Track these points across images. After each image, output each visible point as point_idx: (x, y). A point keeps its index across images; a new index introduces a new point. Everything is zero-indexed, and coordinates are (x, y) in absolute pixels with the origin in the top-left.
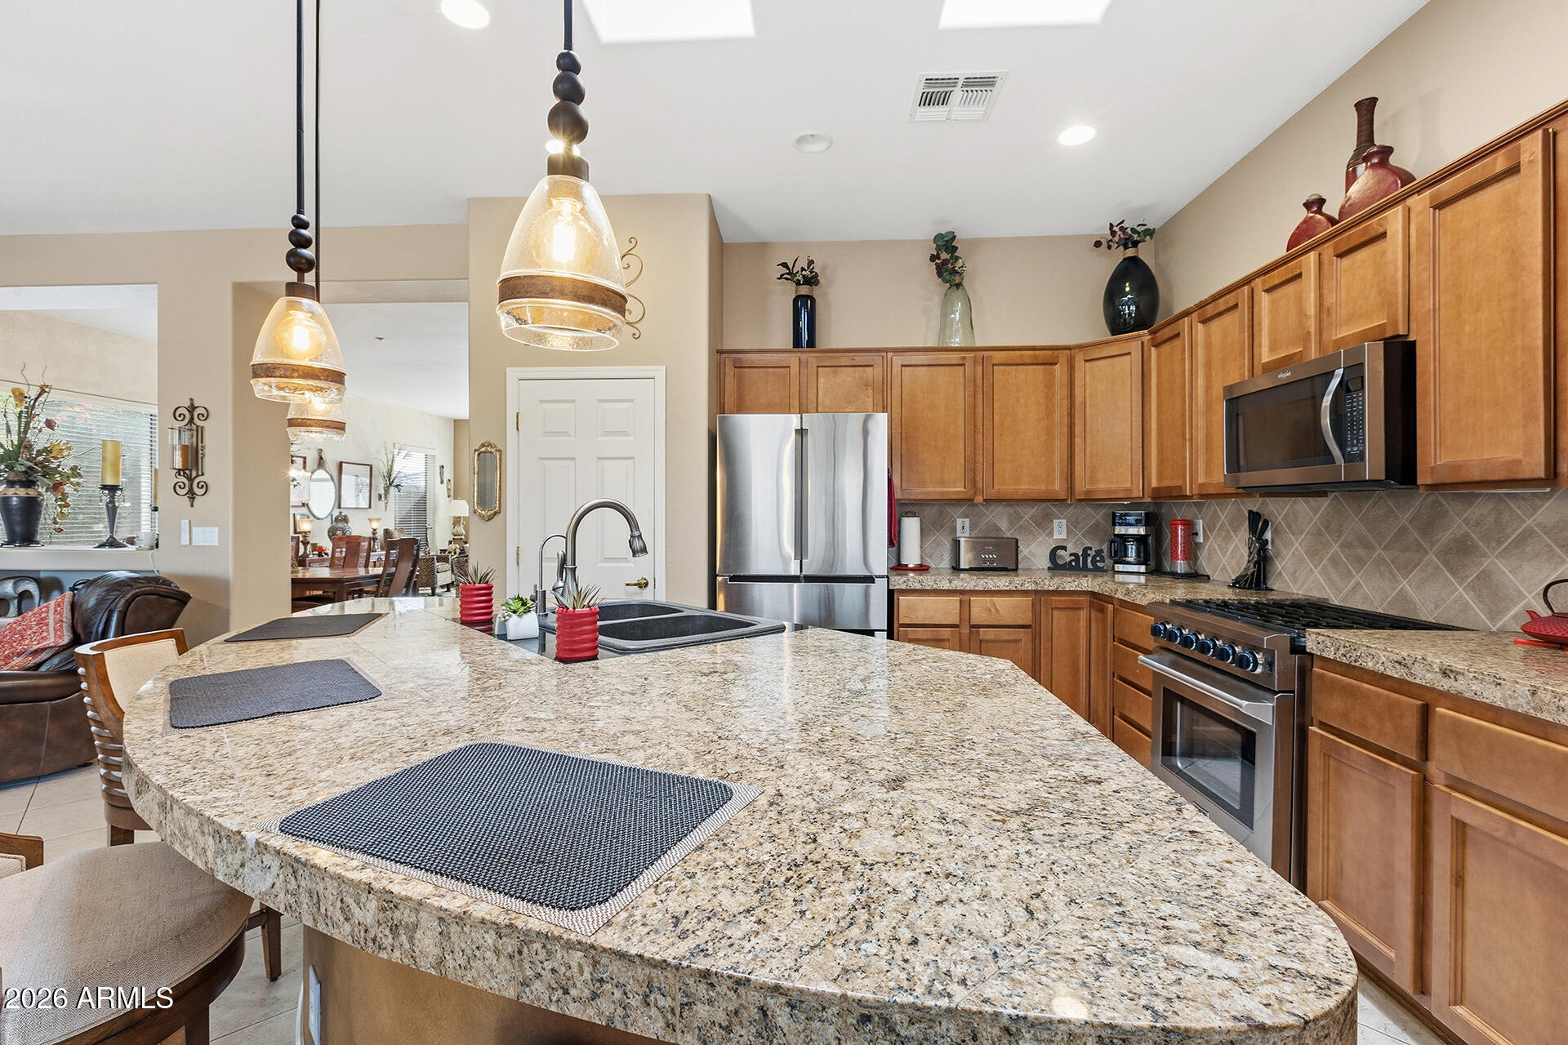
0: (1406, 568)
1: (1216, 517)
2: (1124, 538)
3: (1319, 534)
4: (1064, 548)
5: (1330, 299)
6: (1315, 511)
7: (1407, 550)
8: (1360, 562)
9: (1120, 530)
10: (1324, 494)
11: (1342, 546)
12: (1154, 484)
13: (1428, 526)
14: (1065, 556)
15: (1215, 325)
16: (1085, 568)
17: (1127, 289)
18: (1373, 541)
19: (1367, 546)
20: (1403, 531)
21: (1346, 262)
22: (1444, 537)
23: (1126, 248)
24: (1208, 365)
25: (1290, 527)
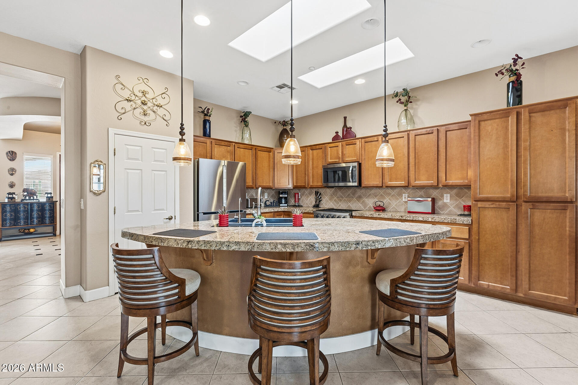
0: (350, 201)
1: (304, 192)
2: (282, 198)
3: (332, 195)
4: (268, 201)
5: (345, 152)
6: (331, 191)
7: (350, 198)
8: (341, 200)
9: (281, 196)
10: (333, 188)
11: (337, 198)
12: (295, 185)
13: (354, 194)
14: (268, 203)
15: (315, 151)
16: (274, 206)
17: (285, 136)
18: (343, 196)
19: (342, 197)
20: (349, 195)
21: (347, 146)
22: (357, 195)
23: (284, 126)
24: (313, 159)
25: (325, 194)
